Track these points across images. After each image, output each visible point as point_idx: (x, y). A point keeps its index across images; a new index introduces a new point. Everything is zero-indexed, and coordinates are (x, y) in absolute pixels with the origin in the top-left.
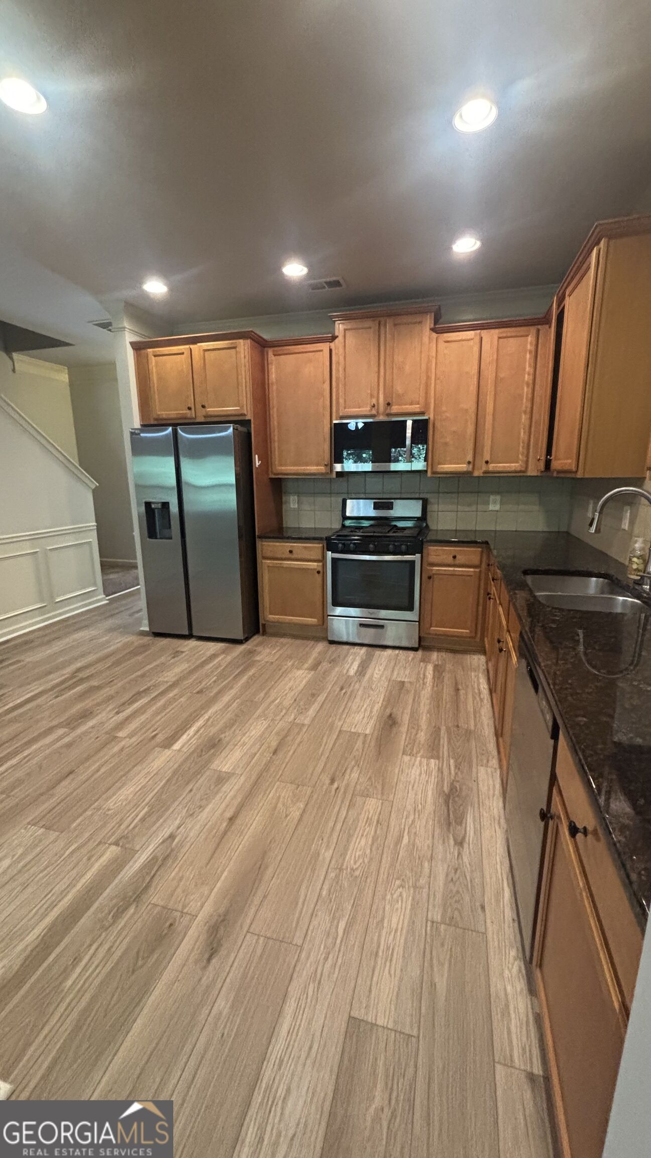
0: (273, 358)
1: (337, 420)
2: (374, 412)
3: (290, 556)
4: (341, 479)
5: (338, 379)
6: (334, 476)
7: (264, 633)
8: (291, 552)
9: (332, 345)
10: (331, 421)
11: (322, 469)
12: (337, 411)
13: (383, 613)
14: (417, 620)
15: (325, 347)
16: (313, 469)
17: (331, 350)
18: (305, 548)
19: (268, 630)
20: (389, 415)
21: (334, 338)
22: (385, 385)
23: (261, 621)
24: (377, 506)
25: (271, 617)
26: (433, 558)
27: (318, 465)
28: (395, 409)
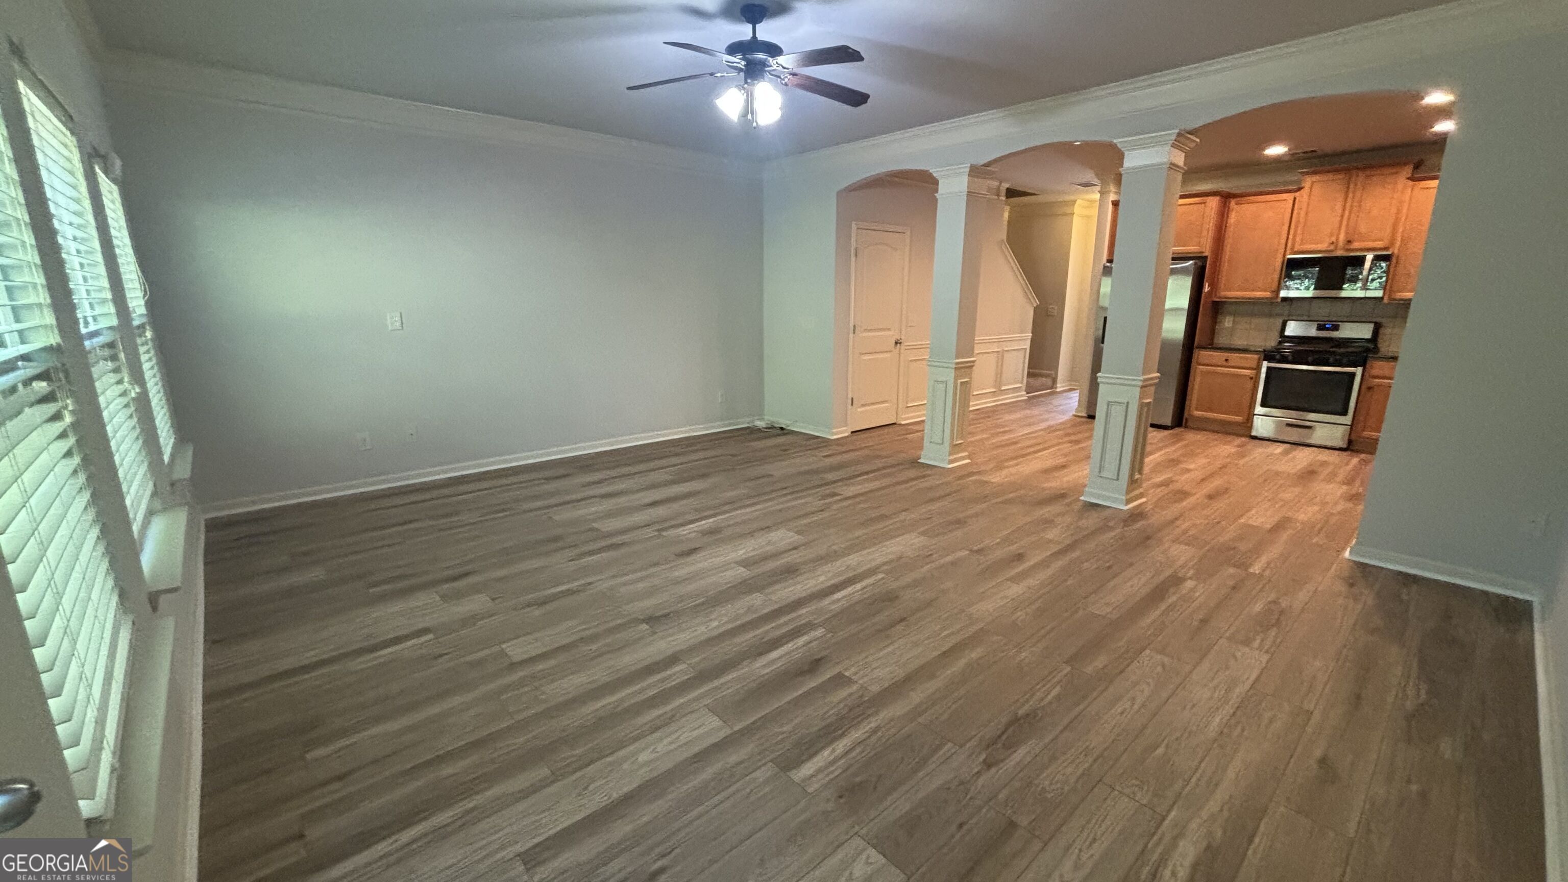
0: (1235, 206)
1: (1290, 254)
2: (1332, 247)
3: (1225, 363)
4: (1284, 303)
5: (1298, 222)
6: (1279, 300)
7: (1186, 427)
8: (1226, 360)
9: (1297, 194)
10: (1284, 255)
11: (1268, 294)
12: (1293, 245)
13: (1312, 416)
14: (1349, 423)
15: (1289, 197)
16: (1258, 294)
17: (1295, 199)
18: (1241, 358)
19: (1190, 424)
20: (1348, 250)
21: (1300, 189)
22: (1347, 225)
23: (1186, 415)
24: (1320, 328)
25: (1197, 413)
26: (1375, 372)
27: (1265, 291)
28: (1356, 245)
